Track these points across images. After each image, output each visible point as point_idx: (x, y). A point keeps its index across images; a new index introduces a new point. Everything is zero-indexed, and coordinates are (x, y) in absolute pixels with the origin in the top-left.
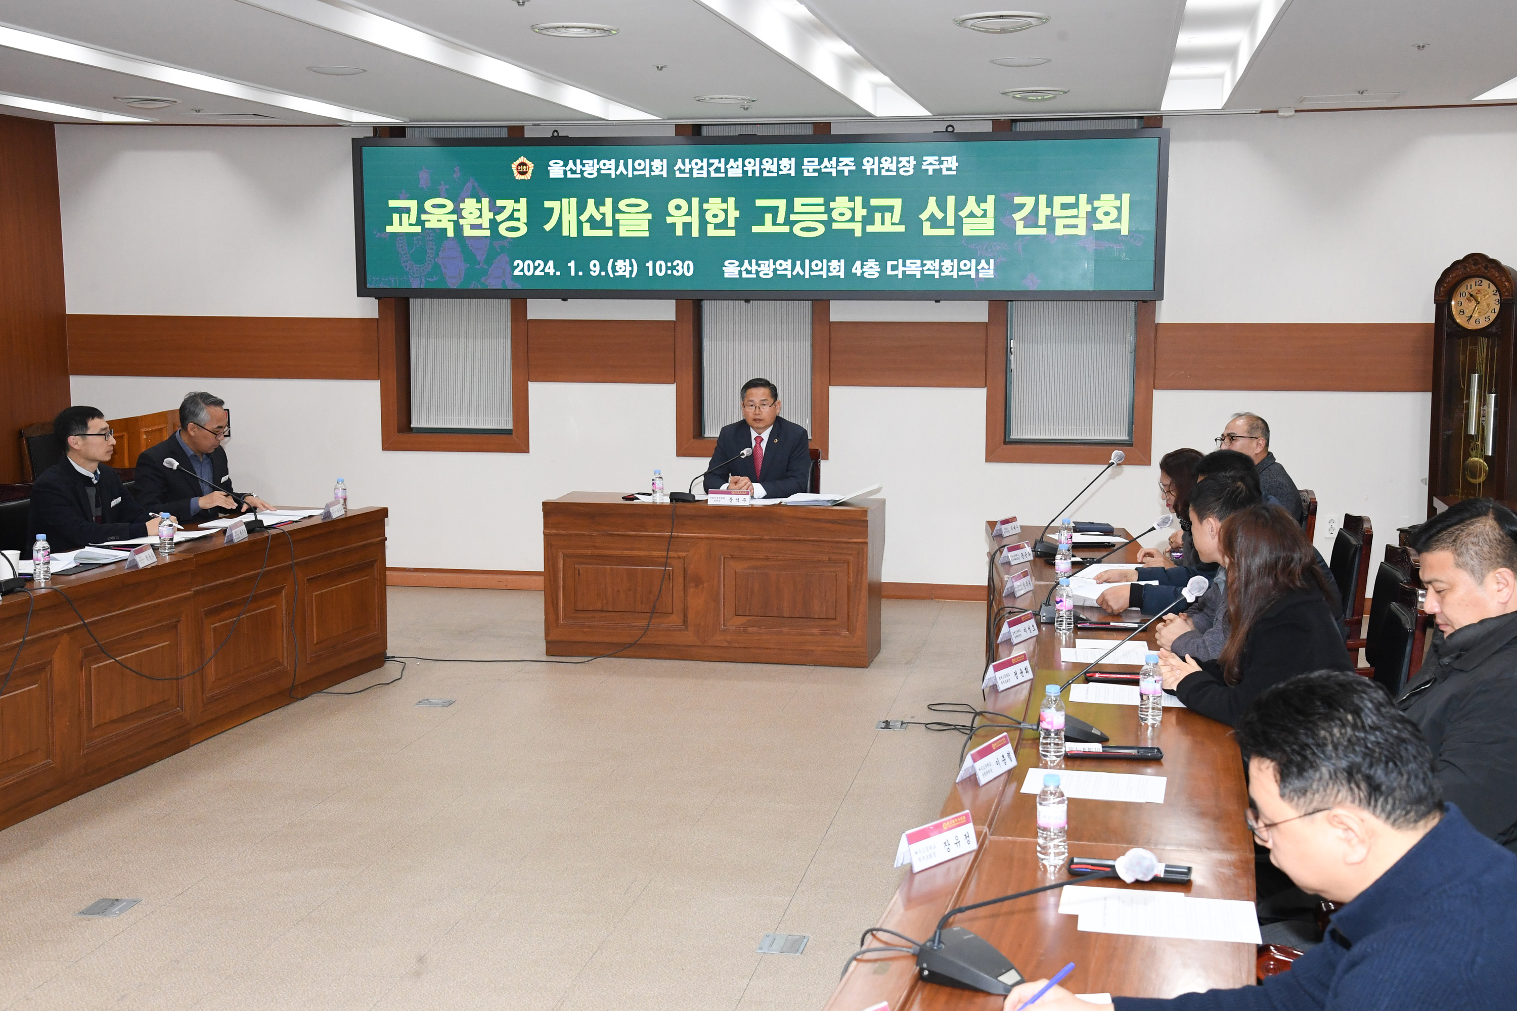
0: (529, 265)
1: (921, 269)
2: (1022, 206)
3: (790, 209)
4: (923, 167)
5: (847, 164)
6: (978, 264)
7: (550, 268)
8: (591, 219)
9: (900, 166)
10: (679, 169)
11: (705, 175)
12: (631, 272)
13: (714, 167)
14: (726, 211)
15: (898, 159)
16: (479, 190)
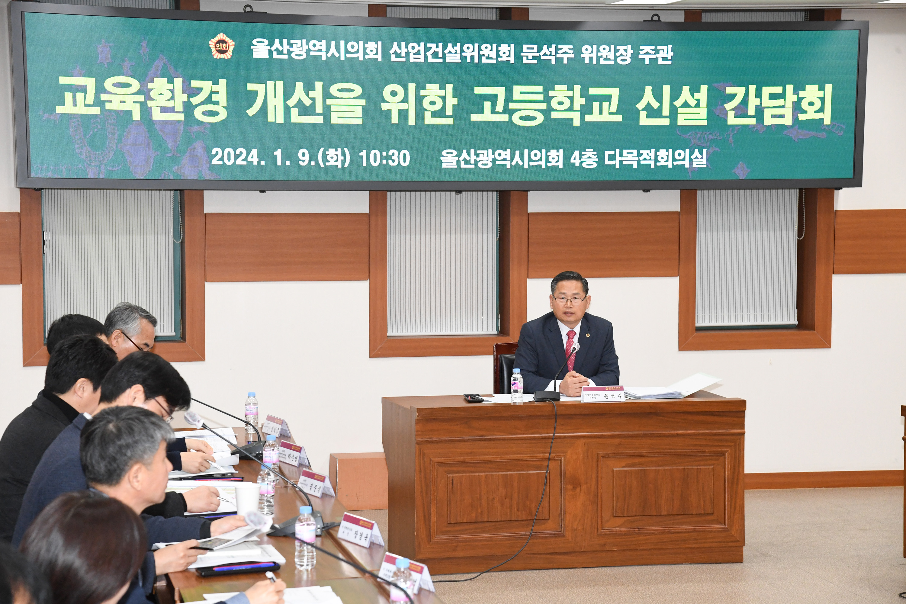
0: (229, 153)
1: (637, 159)
2: (732, 96)
3: (509, 98)
4: (640, 56)
5: (566, 52)
6: (691, 153)
7: (254, 157)
8: (300, 104)
9: (617, 54)
10: (395, 52)
11: (422, 60)
12: (344, 162)
13: (431, 52)
14: (443, 98)
15: (615, 48)
16: (171, 68)
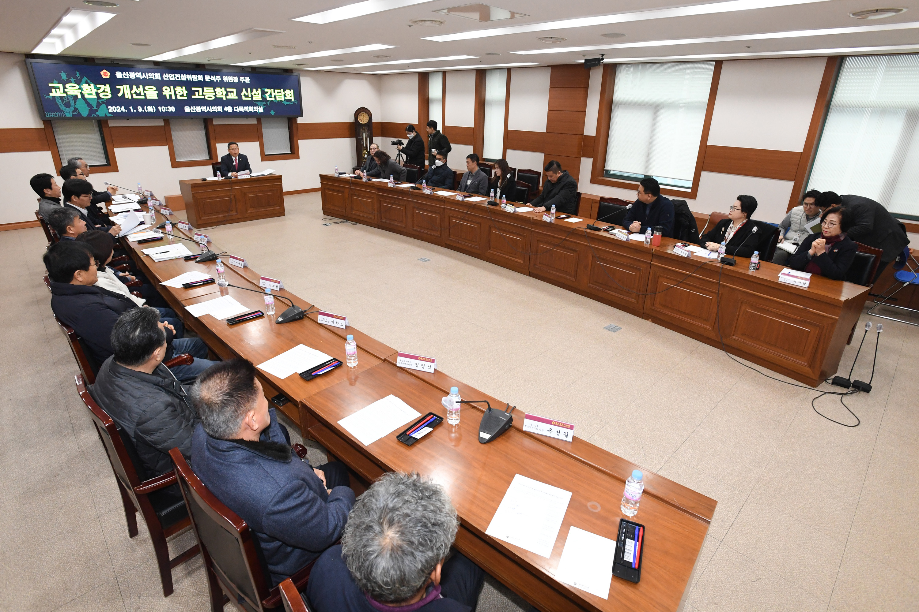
0: (114, 108)
1: (243, 109)
2: (267, 92)
3: (203, 91)
4: (240, 80)
5: (218, 78)
6: (258, 108)
7: (123, 109)
8: (136, 93)
9: (234, 79)
10: (165, 77)
11: (174, 79)
12: (153, 110)
13: (176, 77)
14: (183, 91)
16: (89, 81)
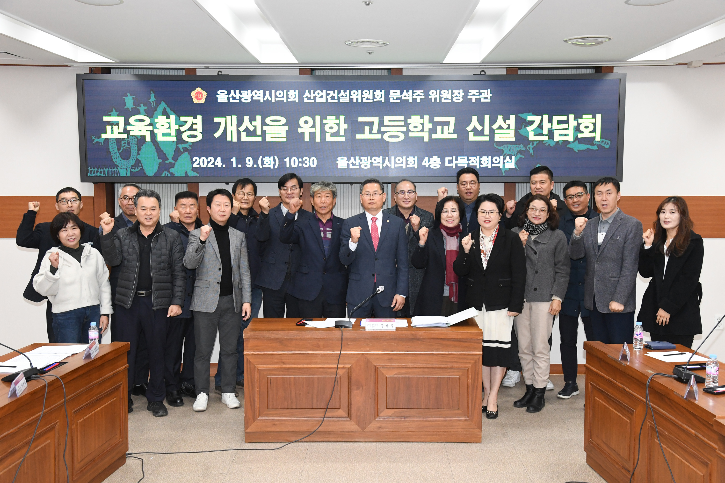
0: (203, 160)
1: (468, 162)
2: (532, 122)
3: (381, 123)
4: (469, 97)
5: (419, 95)
6: (504, 159)
7: (219, 162)
8: (247, 130)
9: (454, 96)
10: (307, 97)
11: (324, 101)
12: (274, 165)
13: (330, 96)
14: (338, 125)
15: (452, 91)
16: (168, 110)
